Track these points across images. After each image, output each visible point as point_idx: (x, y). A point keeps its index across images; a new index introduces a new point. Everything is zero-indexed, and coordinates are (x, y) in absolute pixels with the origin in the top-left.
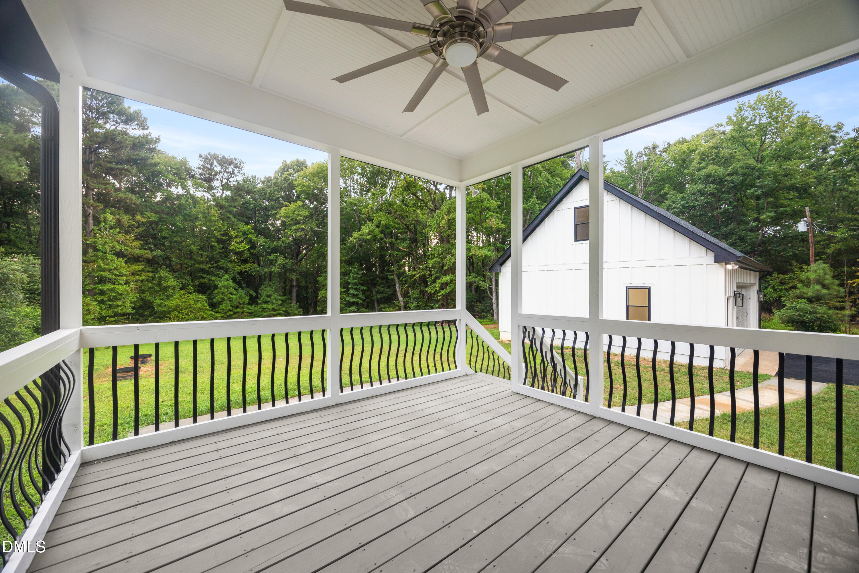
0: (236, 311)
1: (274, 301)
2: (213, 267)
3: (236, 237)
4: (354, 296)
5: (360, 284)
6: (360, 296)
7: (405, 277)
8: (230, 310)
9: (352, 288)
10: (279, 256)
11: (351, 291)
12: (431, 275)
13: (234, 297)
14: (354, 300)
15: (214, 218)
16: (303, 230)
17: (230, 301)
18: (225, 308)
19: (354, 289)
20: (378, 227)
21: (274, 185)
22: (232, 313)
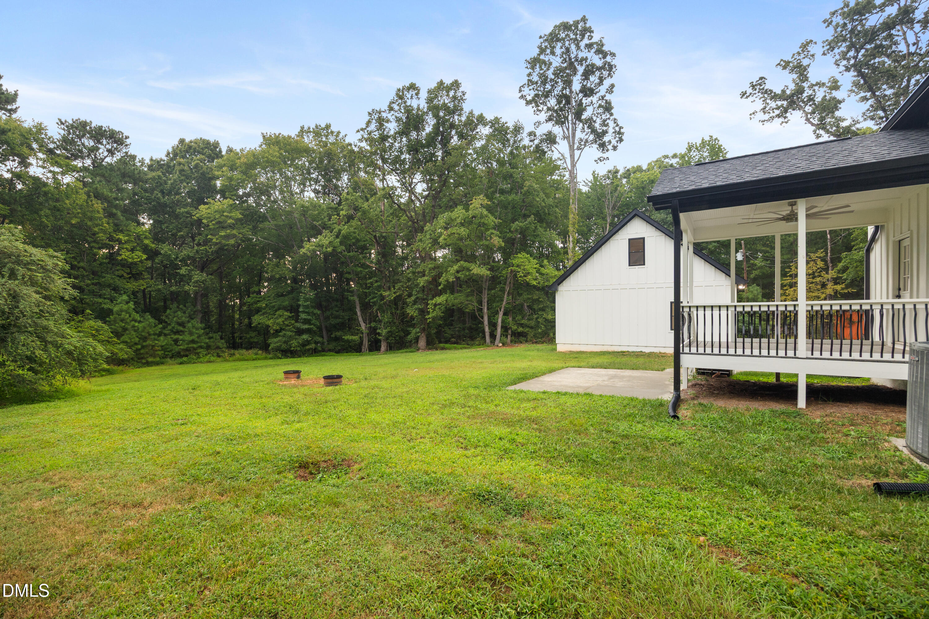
0: (144, 344)
1: (194, 330)
2: (93, 284)
3: (126, 242)
4: (306, 322)
5: (312, 307)
6: (313, 322)
7: (373, 298)
8: (136, 344)
9: (304, 312)
10: (193, 270)
11: (303, 316)
12: (410, 295)
13: (140, 325)
14: (306, 326)
15: (98, 215)
16: (234, 236)
17: (135, 331)
18: (129, 341)
19: (306, 312)
20: (337, 237)
21: (180, 173)
22: (139, 347)
